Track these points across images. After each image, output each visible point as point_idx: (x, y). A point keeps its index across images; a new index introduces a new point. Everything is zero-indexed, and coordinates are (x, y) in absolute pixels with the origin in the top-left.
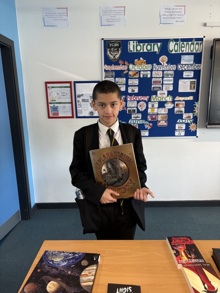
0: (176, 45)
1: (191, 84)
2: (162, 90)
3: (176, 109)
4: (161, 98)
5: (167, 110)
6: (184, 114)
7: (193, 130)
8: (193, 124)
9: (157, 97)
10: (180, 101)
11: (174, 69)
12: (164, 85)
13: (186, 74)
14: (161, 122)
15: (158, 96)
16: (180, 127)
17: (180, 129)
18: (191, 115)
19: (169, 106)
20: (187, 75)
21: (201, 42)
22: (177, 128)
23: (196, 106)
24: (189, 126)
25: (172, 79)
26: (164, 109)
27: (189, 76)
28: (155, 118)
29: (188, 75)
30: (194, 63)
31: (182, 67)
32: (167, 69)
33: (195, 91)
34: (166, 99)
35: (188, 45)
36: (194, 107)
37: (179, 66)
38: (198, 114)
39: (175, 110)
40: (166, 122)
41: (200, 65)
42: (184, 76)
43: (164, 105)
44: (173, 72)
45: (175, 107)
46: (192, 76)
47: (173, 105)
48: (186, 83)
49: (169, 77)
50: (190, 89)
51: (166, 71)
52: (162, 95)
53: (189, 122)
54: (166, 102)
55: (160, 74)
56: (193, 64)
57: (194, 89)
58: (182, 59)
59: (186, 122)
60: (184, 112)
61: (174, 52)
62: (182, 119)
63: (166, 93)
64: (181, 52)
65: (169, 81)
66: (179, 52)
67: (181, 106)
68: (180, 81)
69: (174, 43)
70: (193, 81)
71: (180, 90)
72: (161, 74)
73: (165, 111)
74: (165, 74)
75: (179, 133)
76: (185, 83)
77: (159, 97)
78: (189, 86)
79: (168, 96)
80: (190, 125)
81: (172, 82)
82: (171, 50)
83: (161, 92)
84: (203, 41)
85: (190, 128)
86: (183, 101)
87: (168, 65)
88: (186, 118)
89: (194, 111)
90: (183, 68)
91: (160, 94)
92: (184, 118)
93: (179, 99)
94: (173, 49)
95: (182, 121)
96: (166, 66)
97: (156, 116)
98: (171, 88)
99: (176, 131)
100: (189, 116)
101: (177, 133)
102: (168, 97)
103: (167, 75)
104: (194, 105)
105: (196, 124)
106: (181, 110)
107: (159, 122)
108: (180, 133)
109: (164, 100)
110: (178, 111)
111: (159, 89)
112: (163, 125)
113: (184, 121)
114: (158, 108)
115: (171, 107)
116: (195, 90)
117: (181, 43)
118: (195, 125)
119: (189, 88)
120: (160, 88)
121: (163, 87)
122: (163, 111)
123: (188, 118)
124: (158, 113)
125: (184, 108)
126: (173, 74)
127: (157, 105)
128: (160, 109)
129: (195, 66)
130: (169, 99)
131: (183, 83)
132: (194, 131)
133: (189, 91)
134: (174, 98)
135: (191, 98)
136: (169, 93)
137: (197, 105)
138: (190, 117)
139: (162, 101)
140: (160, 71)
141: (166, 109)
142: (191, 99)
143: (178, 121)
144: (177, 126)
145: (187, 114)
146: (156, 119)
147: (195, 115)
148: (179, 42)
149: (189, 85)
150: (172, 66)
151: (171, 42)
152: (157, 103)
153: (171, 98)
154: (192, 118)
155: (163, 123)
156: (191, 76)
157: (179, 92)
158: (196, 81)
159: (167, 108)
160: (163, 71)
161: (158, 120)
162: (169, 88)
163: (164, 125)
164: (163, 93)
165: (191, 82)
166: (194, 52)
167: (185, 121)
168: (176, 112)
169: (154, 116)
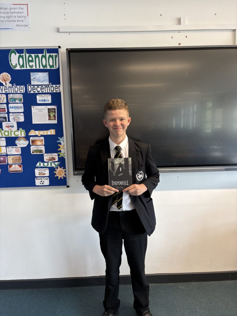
0: (21, 59)
1: (49, 112)
2: (9, 121)
3: (33, 148)
4: (8, 132)
5: (20, 149)
6: (45, 155)
7: (60, 177)
8: (59, 169)
9: (3, 132)
10: (37, 136)
11: (23, 91)
12: (11, 114)
13: (41, 98)
14: (13, 167)
15: (3, 129)
16: (42, 173)
17: (42, 177)
18: (55, 155)
19: (23, 143)
20: (42, 100)
21: (56, 54)
22: (37, 175)
23: (60, 144)
24: (55, 172)
25: (22, 105)
26: (15, 148)
27: (45, 101)
28: (4, 161)
29: (44, 99)
30: (49, 83)
31: (33, 89)
32: (12, 92)
33: (56, 123)
34: (17, 133)
35: (37, 59)
36: (59, 145)
37: (29, 87)
38: (66, 155)
39: (31, 149)
40: (20, 166)
41: (59, 86)
42: (38, 102)
43: (15, 142)
44: (22, 96)
45: (31, 144)
46: (50, 102)
47: (27, 142)
48: (42, 110)
49: (16, 102)
50: (49, 119)
51: (11, 94)
52: (10, 128)
53: (53, 165)
54: (16, 138)
55: (2, 98)
56: (49, 85)
57: (55, 119)
58: (32, 78)
59: (49, 166)
60: (44, 152)
61: (18, 68)
62: (43, 161)
63: (15, 125)
64: (28, 68)
65: (18, 108)
66: (26, 67)
67: (39, 143)
68: (34, 109)
69: (18, 55)
70: (53, 109)
71: (35, 121)
72: (4, 98)
73: (16, 151)
74: (10, 99)
75: (41, 181)
76: (40, 110)
77: (6, 131)
78: (48, 115)
79: (18, 129)
80: (56, 169)
81: (22, 110)
82: (14, 65)
83: (8, 124)
84: (58, 53)
85: (56, 174)
86: (42, 136)
87: (13, 85)
88: (48, 160)
89: (59, 150)
90: (36, 90)
91: (6, 126)
92: (45, 160)
93: (35, 133)
94: (16, 64)
95: (44, 164)
96: (10, 87)
97: (4, 158)
98: (22, 119)
99: (37, 179)
100: (52, 158)
101: (38, 182)
102: (20, 131)
103: (13, 101)
104: (58, 141)
105: (65, 168)
106: (40, 149)
107: (10, 166)
108: (43, 182)
109: (13, 136)
110: (37, 151)
111: (5, 120)
112: (16, 171)
113: (46, 164)
114: (6, 146)
115: (25, 146)
116: (56, 121)
117: (27, 55)
118: (63, 170)
119: (47, 118)
120: (5, 118)
121: (10, 117)
122: (14, 151)
123: (52, 160)
124: (8, 154)
125: (44, 147)
126: (21, 98)
127: (5, 142)
128: (9, 148)
129: (52, 88)
130: (21, 133)
131: (38, 111)
132: (63, 178)
133: (48, 122)
134: (27, 132)
135: (52, 132)
136: (20, 125)
137: (62, 142)
138: (55, 159)
139: (10, 136)
140: (3, 95)
141: (17, 148)
142: (53, 134)
143: (38, 165)
144: (37, 172)
145: (50, 154)
146: (6, 162)
147: (61, 155)
148: (24, 54)
149: (47, 113)
150: (18, 87)
151: (13, 54)
152: (4, 139)
153: (23, 133)
154: (57, 160)
155: (16, 168)
156: (48, 101)
157: (33, 123)
158: (56, 108)
159: (19, 146)
160: (7, 94)
161: (8, 164)
162: (19, 118)
163: (18, 171)
164: (10, 125)
165: (49, 109)
166: (48, 68)
167: (48, 164)
168: (33, 152)
169: (2, 158)
